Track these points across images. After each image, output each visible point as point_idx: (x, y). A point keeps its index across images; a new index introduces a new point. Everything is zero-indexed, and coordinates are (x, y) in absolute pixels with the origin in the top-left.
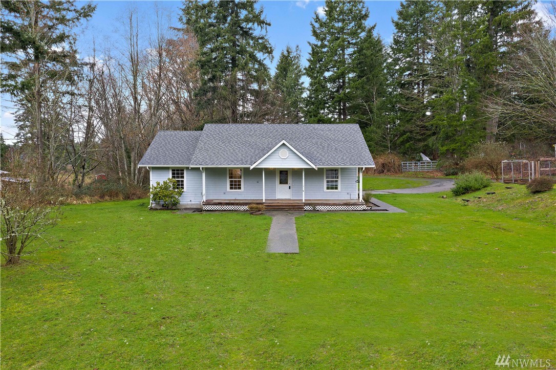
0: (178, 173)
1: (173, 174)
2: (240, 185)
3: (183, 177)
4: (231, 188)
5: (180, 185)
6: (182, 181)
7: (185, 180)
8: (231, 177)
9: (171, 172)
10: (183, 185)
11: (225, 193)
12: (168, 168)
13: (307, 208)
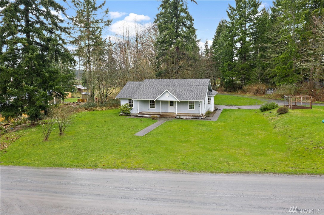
0: (131, 101)
1: (129, 101)
2: (154, 106)
3: (132, 103)
4: (151, 107)
5: (131, 106)
6: (132, 104)
7: (133, 103)
8: (151, 103)
9: (128, 100)
10: (132, 105)
11: (149, 109)
12: (127, 99)
13: (177, 117)
